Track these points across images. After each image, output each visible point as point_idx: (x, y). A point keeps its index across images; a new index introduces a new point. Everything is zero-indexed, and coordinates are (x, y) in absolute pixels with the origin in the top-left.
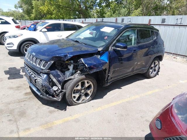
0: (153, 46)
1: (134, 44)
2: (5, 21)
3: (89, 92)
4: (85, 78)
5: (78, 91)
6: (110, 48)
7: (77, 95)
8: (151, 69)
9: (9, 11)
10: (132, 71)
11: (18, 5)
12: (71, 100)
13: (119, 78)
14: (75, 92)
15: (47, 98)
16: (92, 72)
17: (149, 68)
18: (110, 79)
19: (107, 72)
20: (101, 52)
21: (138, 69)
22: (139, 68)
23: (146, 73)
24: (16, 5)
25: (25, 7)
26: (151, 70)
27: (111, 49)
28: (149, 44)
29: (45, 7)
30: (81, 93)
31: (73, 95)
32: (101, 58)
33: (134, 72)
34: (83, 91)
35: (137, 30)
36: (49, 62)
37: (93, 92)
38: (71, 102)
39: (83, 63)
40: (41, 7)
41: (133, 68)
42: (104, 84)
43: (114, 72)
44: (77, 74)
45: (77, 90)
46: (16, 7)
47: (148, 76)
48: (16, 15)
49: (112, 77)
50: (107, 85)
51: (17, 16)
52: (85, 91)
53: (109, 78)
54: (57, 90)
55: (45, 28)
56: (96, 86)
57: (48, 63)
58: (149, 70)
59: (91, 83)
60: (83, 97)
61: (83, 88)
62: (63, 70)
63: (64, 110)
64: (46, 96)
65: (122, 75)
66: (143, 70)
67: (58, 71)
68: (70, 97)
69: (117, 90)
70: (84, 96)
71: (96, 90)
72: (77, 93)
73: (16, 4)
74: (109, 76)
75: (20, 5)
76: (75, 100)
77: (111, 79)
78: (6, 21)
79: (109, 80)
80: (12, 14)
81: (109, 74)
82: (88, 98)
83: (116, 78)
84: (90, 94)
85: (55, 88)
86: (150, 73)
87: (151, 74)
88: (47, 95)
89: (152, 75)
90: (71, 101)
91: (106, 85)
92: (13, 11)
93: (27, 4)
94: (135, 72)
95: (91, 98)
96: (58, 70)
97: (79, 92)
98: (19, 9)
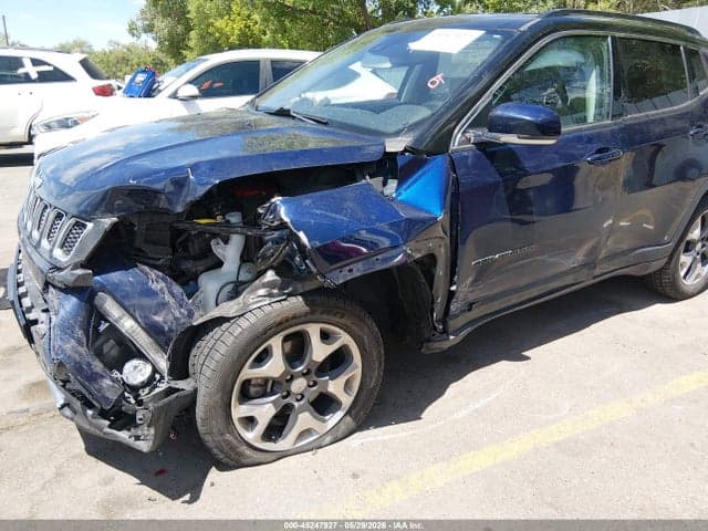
0: (700, 126)
1: (599, 116)
2: (51, 68)
3: (335, 387)
4: (306, 314)
5: (267, 387)
6: (458, 137)
7: (265, 411)
8: (687, 250)
9: (111, 48)
10: (589, 264)
11: (139, 24)
12: (228, 437)
13: (515, 306)
14: (253, 390)
15: (93, 429)
16: (340, 277)
17: (678, 245)
18: (463, 311)
19: (441, 272)
20: (400, 162)
21: (624, 253)
22: (625, 246)
23: (662, 270)
24: (133, 23)
25: (163, 25)
26: (685, 259)
27: (462, 140)
28: (681, 116)
29: (234, 21)
30: (289, 394)
31: (240, 411)
32: (405, 195)
33: (598, 271)
34: (299, 385)
35: (613, 38)
36: (90, 225)
37: (360, 388)
38: (226, 449)
39: (283, 225)
40: (220, 23)
41: (593, 251)
42: (429, 341)
43: (482, 273)
44: (262, 292)
45: (266, 380)
46: (132, 30)
47: (668, 290)
48: (136, 60)
49: (471, 298)
50: (446, 345)
51: (139, 65)
52: (315, 384)
53: (453, 308)
54: (150, 382)
55: (192, 82)
56: (378, 352)
57: (84, 226)
58: (678, 258)
59: (345, 339)
60: (304, 419)
61: (300, 369)
62: (187, 265)
63: (187, 497)
64: (85, 415)
65: (527, 287)
66: (645, 259)
67: (153, 274)
68: (217, 424)
69: (503, 366)
70: (307, 414)
71: (377, 373)
72: (265, 395)
73: (134, 19)
74: (451, 295)
75: (147, 22)
76: (251, 436)
77: (470, 310)
78: (55, 68)
79: (456, 316)
80: (124, 58)
81: (452, 284)
82: (333, 419)
83: (496, 306)
84: (346, 400)
85: (135, 372)
86: (682, 274)
87: (685, 277)
88: (90, 412)
89: (689, 283)
90: (228, 443)
91: (436, 345)
92: (124, 47)
93: (169, 15)
94: (604, 270)
95: (348, 419)
96: (153, 267)
97: (272, 393)
98: (144, 36)
